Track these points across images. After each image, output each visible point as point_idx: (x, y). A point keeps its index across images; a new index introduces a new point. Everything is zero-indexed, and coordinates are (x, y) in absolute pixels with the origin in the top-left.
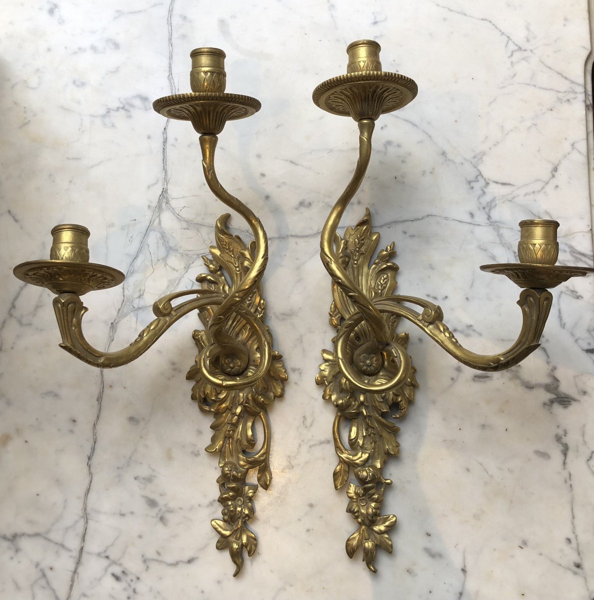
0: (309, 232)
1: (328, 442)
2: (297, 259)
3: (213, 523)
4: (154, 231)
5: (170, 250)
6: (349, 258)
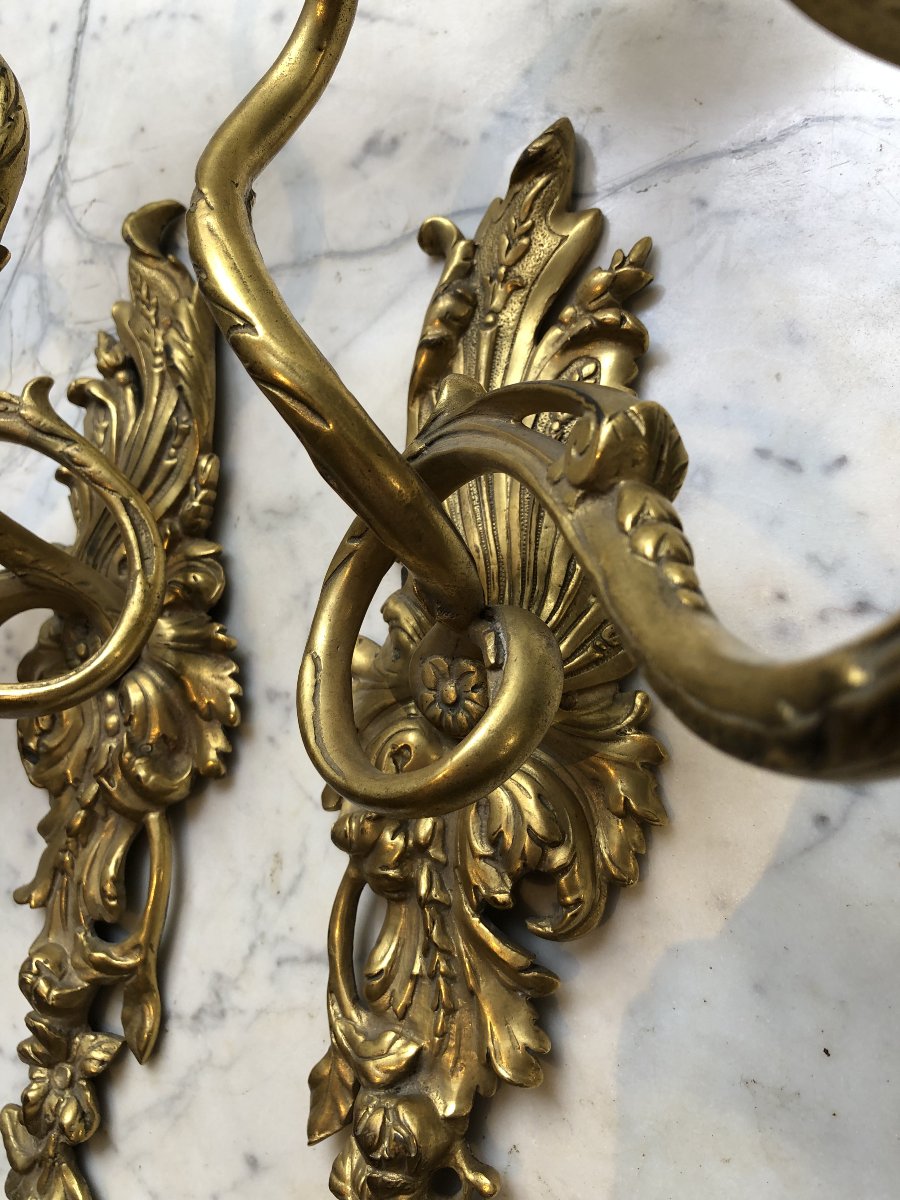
0: (379, 236)
1: (311, 959)
4: (28, 273)
5: (50, 321)
6: (474, 305)
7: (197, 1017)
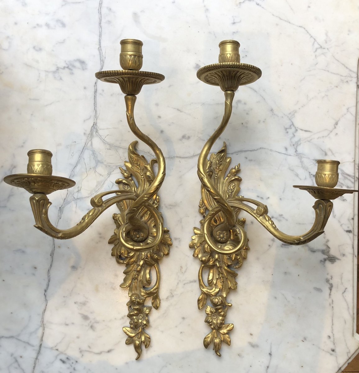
0: (187, 155)
1: (195, 281)
2: (180, 172)
3: (124, 329)
4: (88, 149)
5: (98, 162)
6: (213, 173)
7: (167, 298)
